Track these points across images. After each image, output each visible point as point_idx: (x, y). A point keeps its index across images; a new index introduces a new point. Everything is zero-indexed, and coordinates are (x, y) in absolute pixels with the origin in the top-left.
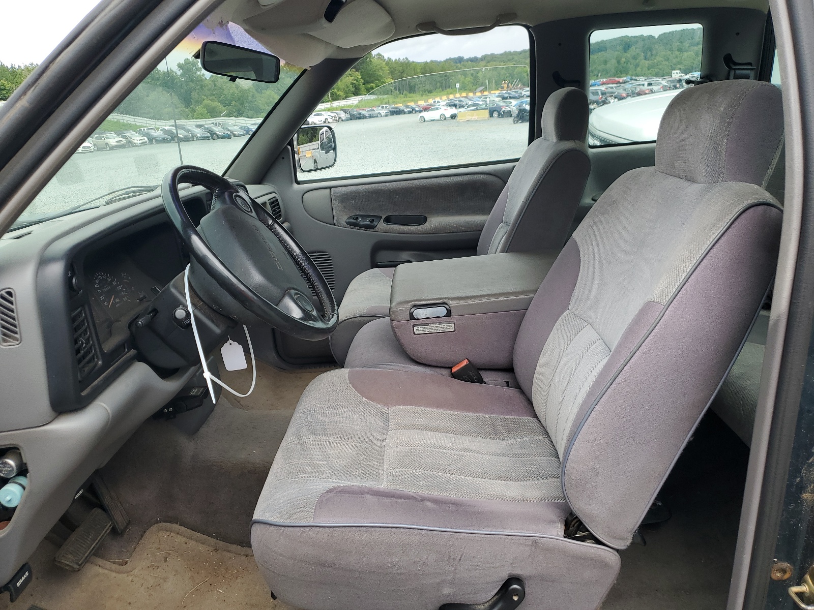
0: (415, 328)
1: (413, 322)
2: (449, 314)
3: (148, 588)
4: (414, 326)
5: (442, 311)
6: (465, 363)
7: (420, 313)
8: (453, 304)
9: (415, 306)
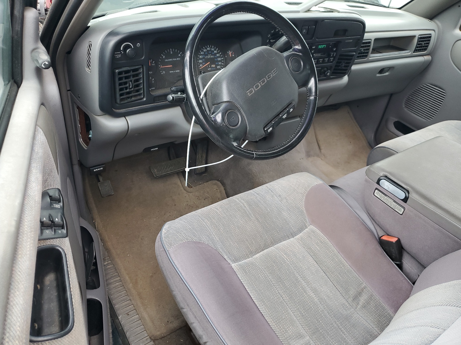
0: (376, 191)
1: (377, 186)
2: (405, 200)
3: (187, 205)
4: (376, 189)
5: (402, 195)
6: (394, 240)
7: (385, 184)
8: (413, 196)
9: (386, 177)
